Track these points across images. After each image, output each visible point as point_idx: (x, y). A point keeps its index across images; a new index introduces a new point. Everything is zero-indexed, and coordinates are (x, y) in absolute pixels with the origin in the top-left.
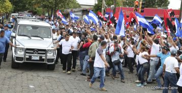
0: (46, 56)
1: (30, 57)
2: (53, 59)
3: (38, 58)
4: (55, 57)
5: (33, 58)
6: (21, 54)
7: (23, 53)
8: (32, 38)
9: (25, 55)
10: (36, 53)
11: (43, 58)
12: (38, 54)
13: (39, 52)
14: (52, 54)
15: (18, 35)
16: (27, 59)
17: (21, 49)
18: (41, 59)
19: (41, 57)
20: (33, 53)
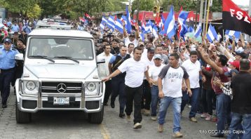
0: (83, 96)
1: (51, 99)
2: (97, 102)
3: (66, 101)
4: (103, 98)
5: (57, 101)
6: (31, 93)
7: (36, 91)
8: (57, 61)
9: (40, 96)
10: (62, 91)
11: (77, 100)
12: (67, 92)
13: (69, 88)
14: (95, 91)
15: (30, 57)
16: (45, 104)
17: (31, 85)
19: (72, 99)
20: (56, 91)
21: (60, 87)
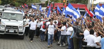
0: (18, 30)
2: (22, 32)
3: (13, 31)
4: (24, 31)
5: (10, 31)
7: (4, 28)
8: (11, 20)
9: (5, 29)
10: (12, 28)
11: (16, 31)
13: (14, 28)
14: (22, 29)
15: (3, 19)
16: (7, 32)
17: (3, 26)
18: (15, 32)
20: (10, 28)
21: (11, 27)
